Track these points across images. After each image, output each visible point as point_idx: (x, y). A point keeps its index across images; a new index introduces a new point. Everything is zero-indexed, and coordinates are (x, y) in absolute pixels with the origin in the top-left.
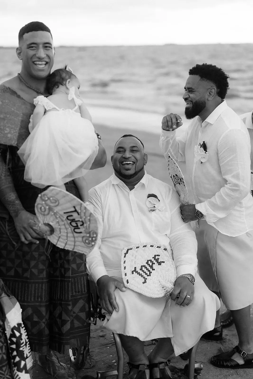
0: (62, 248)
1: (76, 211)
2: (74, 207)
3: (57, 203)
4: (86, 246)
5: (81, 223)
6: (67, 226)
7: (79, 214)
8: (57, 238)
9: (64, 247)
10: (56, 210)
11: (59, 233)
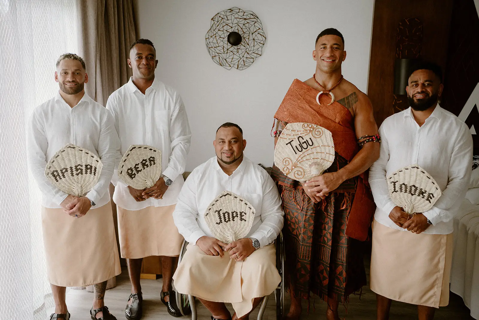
0: (334, 157)
1: (290, 143)
2: (287, 144)
3: (289, 160)
4: (324, 135)
5: (300, 139)
6: (310, 152)
7: (293, 140)
8: (326, 162)
9: (333, 155)
10: (294, 161)
11: (319, 160)
